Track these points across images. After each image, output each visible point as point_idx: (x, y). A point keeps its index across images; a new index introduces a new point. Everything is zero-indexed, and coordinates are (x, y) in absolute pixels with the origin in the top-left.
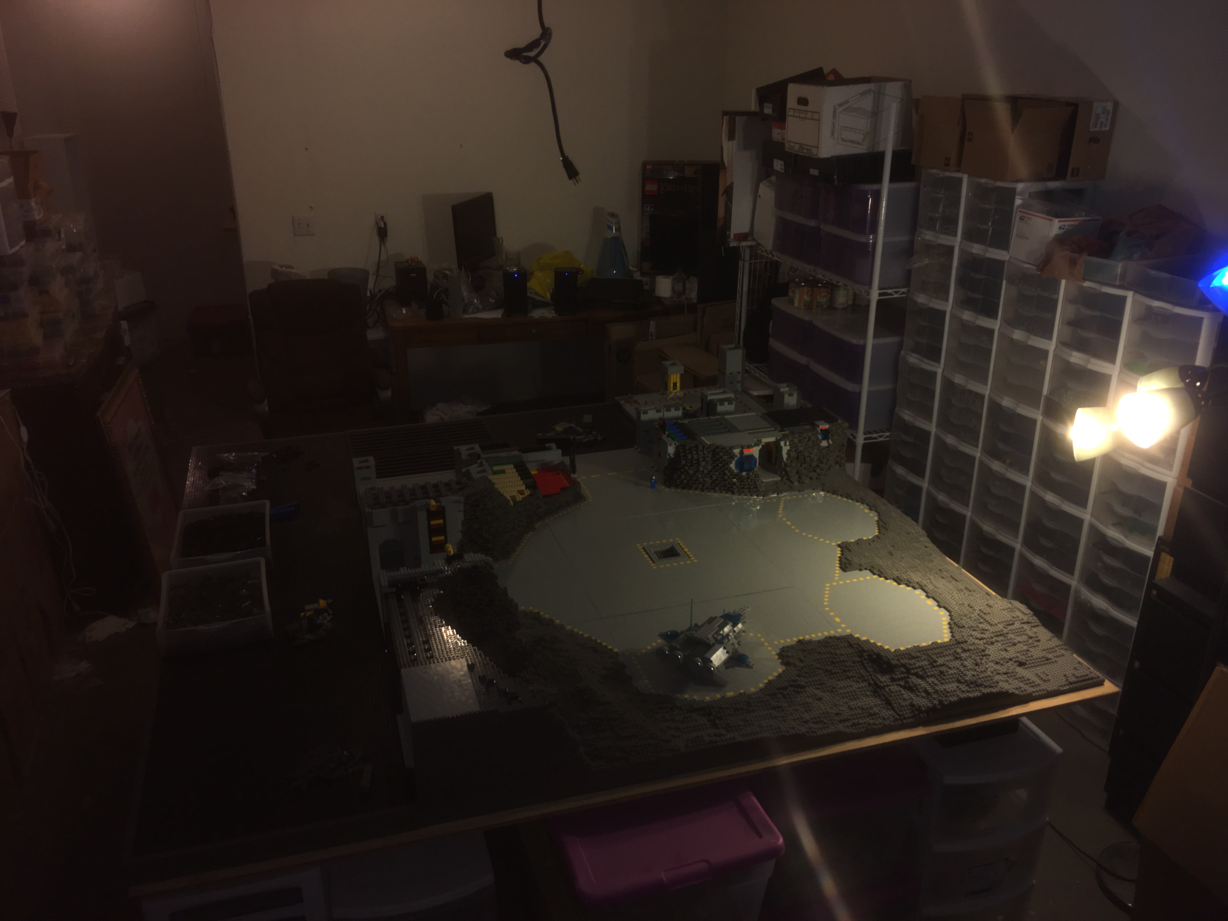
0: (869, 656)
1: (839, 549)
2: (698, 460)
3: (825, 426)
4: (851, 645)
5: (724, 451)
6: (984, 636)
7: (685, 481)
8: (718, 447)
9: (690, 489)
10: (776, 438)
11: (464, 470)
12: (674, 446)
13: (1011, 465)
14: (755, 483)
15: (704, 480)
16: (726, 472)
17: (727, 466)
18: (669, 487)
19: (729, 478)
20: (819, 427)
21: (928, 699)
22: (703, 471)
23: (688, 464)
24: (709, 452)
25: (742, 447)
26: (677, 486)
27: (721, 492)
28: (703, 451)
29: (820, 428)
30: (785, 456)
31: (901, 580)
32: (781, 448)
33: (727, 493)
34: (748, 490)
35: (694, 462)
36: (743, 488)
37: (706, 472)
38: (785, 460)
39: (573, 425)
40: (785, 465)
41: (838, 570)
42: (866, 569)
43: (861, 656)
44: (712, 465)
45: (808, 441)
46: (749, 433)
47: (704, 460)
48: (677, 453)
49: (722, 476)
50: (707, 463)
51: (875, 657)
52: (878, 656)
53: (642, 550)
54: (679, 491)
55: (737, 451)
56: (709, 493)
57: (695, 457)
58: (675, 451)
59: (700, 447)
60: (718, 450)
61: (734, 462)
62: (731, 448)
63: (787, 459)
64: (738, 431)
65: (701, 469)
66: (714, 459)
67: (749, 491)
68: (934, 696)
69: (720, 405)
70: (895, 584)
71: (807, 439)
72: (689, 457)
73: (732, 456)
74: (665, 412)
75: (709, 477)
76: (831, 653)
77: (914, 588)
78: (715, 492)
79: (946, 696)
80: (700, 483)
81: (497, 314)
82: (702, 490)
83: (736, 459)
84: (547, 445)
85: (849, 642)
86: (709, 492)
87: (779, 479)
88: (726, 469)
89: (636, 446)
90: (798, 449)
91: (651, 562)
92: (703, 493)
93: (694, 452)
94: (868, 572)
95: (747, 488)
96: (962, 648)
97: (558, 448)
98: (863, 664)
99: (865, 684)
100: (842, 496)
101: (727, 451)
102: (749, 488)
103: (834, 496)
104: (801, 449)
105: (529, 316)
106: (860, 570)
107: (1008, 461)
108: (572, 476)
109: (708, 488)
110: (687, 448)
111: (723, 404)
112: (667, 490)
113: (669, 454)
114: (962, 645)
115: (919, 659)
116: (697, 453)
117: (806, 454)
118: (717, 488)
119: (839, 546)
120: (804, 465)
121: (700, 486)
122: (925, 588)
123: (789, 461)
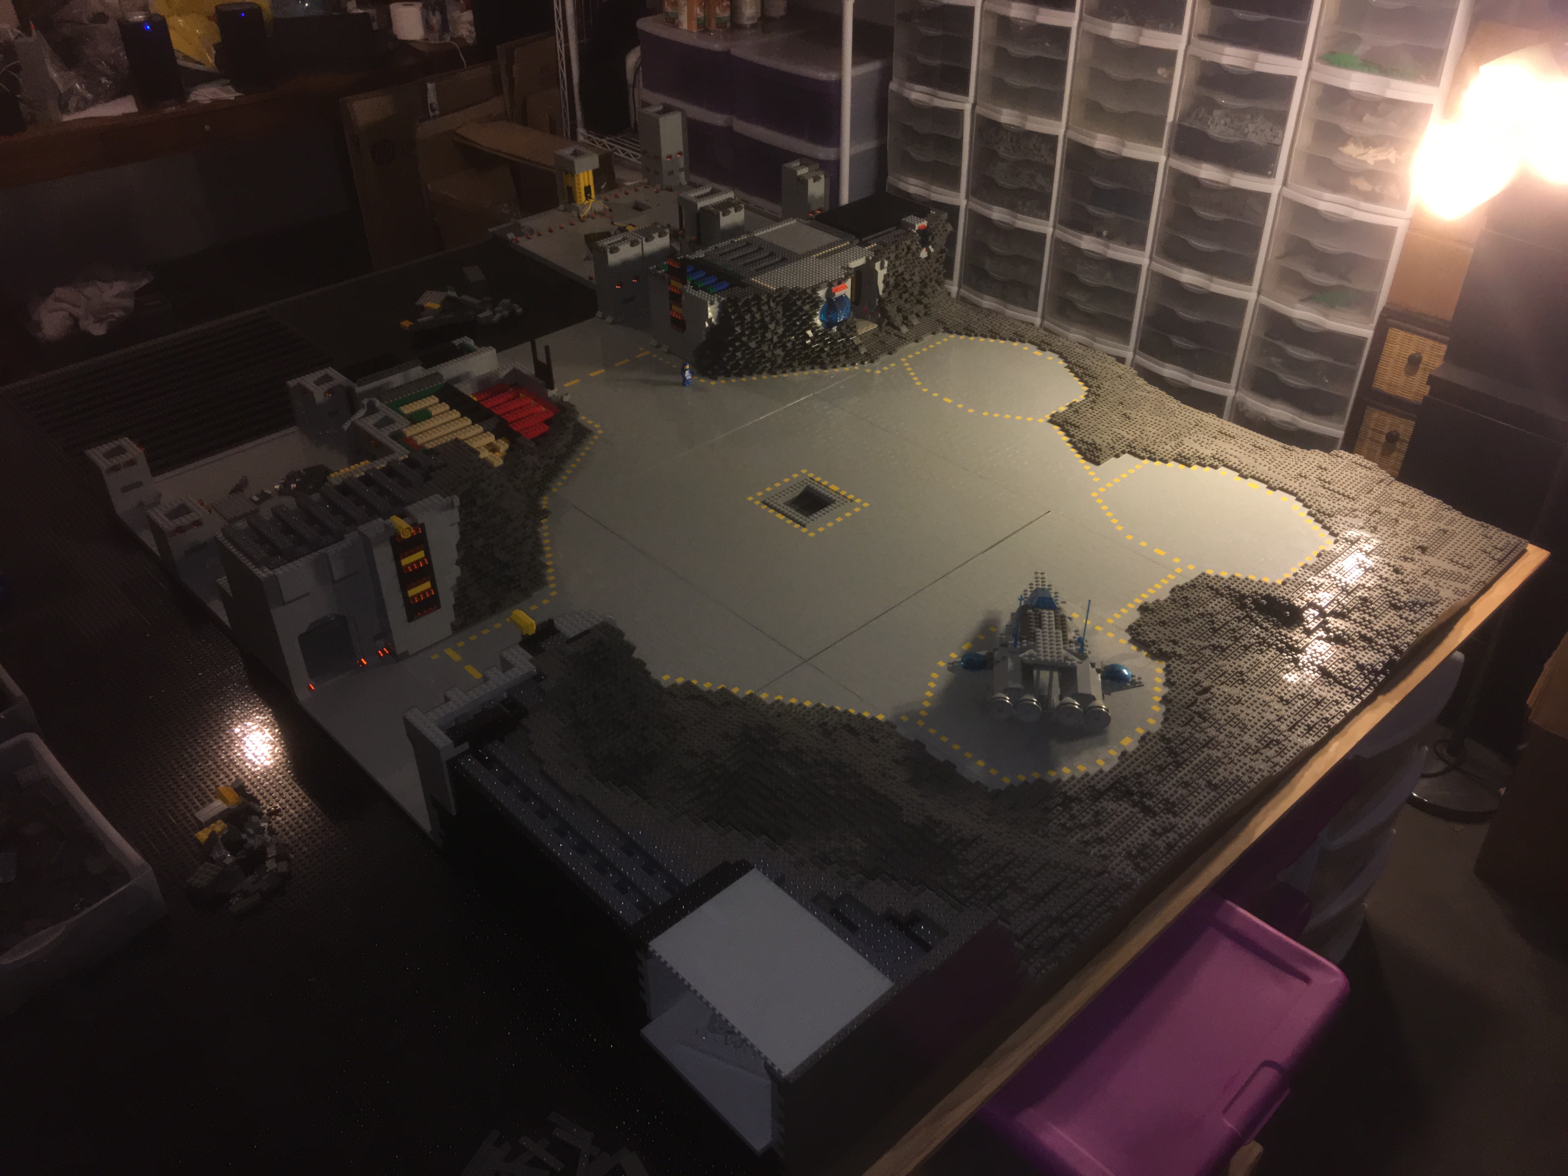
0: (1255, 602)
1: (1057, 428)
2: (762, 320)
3: (922, 223)
4: (1217, 593)
5: (802, 296)
7: (742, 363)
8: (793, 292)
9: (750, 374)
10: (867, 259)
11: (346, 426)
12: (716, 304)
13: (1110, 238)
14: (852, 342)
15: (773, 354)
16: (808, 332)
17: (808, 321)
18: (714, 377)
19: (813, 342)
20: (914, 227)
21: (1373, 649)
22: (771, 340)
23: (747, 333)
24: (777, 305)
25: (830, 285)
26: (727, 374)
27: (803, 370)
28: (768, 303)
29: (916, 227)
30: (881, 286)
31: (1189, 459)
32: (876, 272)
33: (813, 368)
34: (845, 356)
35: (756, 326)
36: (837, 354)
37: (775, 339)
38: (881, 293)
39: (454, 294)
40: (881, 300)
41: (1088, 466)
42: (1124, 452)
43: (1243, 607)
44: (784, 324)
45: (907, 254)
46: (819, 257)
47: (773, 319)
48: (723, 314)
49: (801, 341)
50: (777, 323)
51: (1265, 602)
52: (1268, 597)
53: (764, 507)
54: (733, 380)
56: (785, 375)
57: (758, 316)
58: (720, 313)
59: (763, 297)
60: (792, 297)
62: (816, 289)
63: (884, 291)
64: (798, 257)
65: (769, 335)
66: (788, 314)
67: (847, 358)
68: (1381, 641)
69: (724, 215)
70: (1182, 467)
71: (905, 250)
72: (748, 317)
73: (815, 303)
75: (779, 347)
76: (1202, 615)
77: (1216, 468)
78: (794, 371)
79: (1398, 637)
80: (767, 362)
81: (125, 106)
82: (771, 372)
83: (821, 307)
84: (457, 342)
85: (1212, 588)
86: (784, 372)
87: (876, 326)
88: (808, 328)
89: (599, 314)
90: (897, 271)
91: (797, 526)
92: (774, 376)
93: (754, 309)
94: (1127, 456)
95: (842, 354)
97: (480, 344)
98: (1251, 618)
99: (1272, 652)
101: (810, 297)
102: (847, 353)
103: (972, 338)
104: (900, 269)
105: (188, 101)
106: (1117, 456)
107: (1105, 233)
108: (551, 393)
109: (780, 367)
110: (738, 304)
111: (729, 212)
112: (713, 383)
113: (710, 320)
116: (759, 309)
117: (906, 276)
118: (795, 364)
119: (1053, 420)
120: (905, 296)
121: (768, 365)
123: (886, 294)
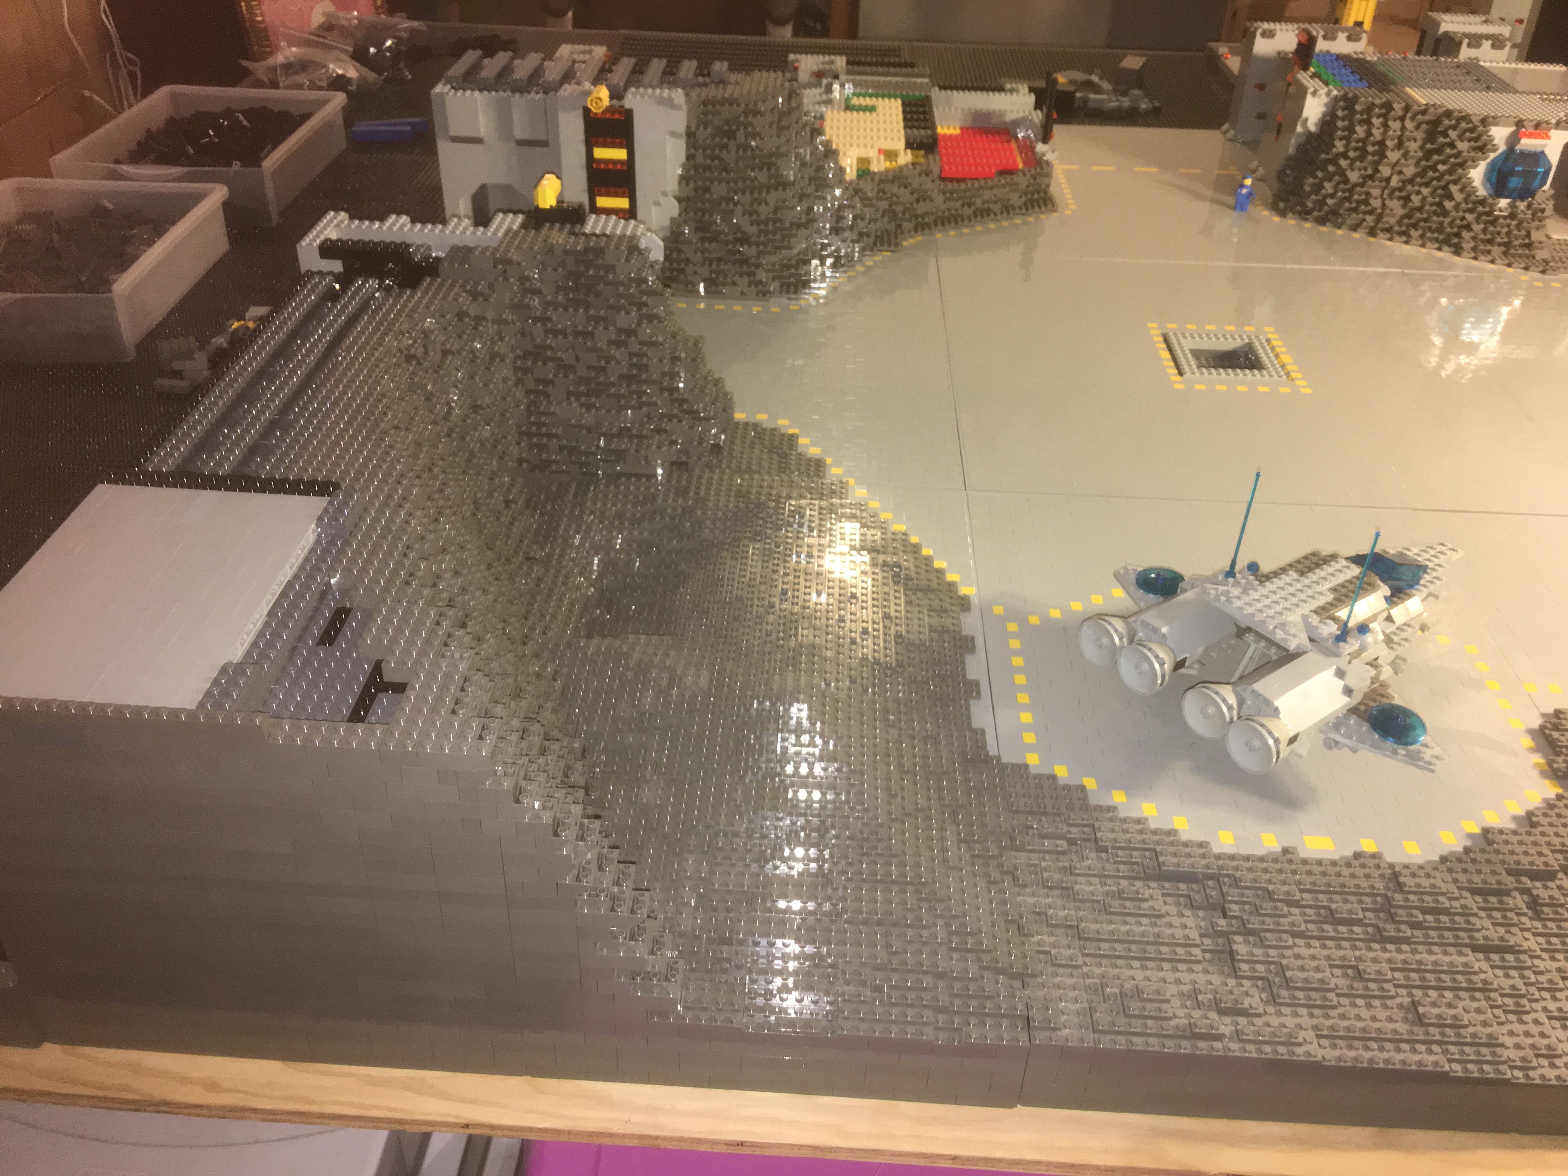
5: (1463, 125)
7: (1330, 201)
8: (1448, 114)
9: (1339, 226)
12: (1324, 99)
14: (1528, 235)
15: (1384, 205)
17: (1460, 171)
18: (1283, 214)
19: (1457, 207)
22: (1388, 180)
23: (1352, 154)
24: (1417, 127)
25: (1521, 125)
26: (1304, 214)
27: (1423, 246)
28: (1402, 119)
33: (1439, 249)
34: (1503, 249)
35: (1370, 149)
36: (1490, 242)
37: (1395, 182)
39: (1095, 78)
44: (1417, 163)
47: (1400, 145)
48: (1327, 117)
49: (1437, 199)
50: (1405, 155)
53: (1158, 338)
54: (1308, 225)
55: (1500, 134)
57: (1377, 134)
58: (1326, 112)
59: (1398, 107)
60: (1446, 122)
61: (1483, 166)
62: (1489, 121)
64: (1516, 92)
65: (1385, 171)
66: (1429, 146)
75: (1399, 198)
78: (1406, 242)
80: (1371, 213)
82: (1372, 233)
83: (1492, 156)
86: (1390, 239)
88: (1455, 182)
91: (1173, 372)
92: (1372, 239)
93: (1376, 121)
95: (1500, 245)
101: (1474, 129)
102: (1507, 245)
108: (1039, 148)
109: (1388, 230)
110: (1358, 108)
111: (1478, 44)
112: (1277, 219)
113: (1306, 120)
116: (1385, 126)
118: (1414, 233)
121: (1370, 219)
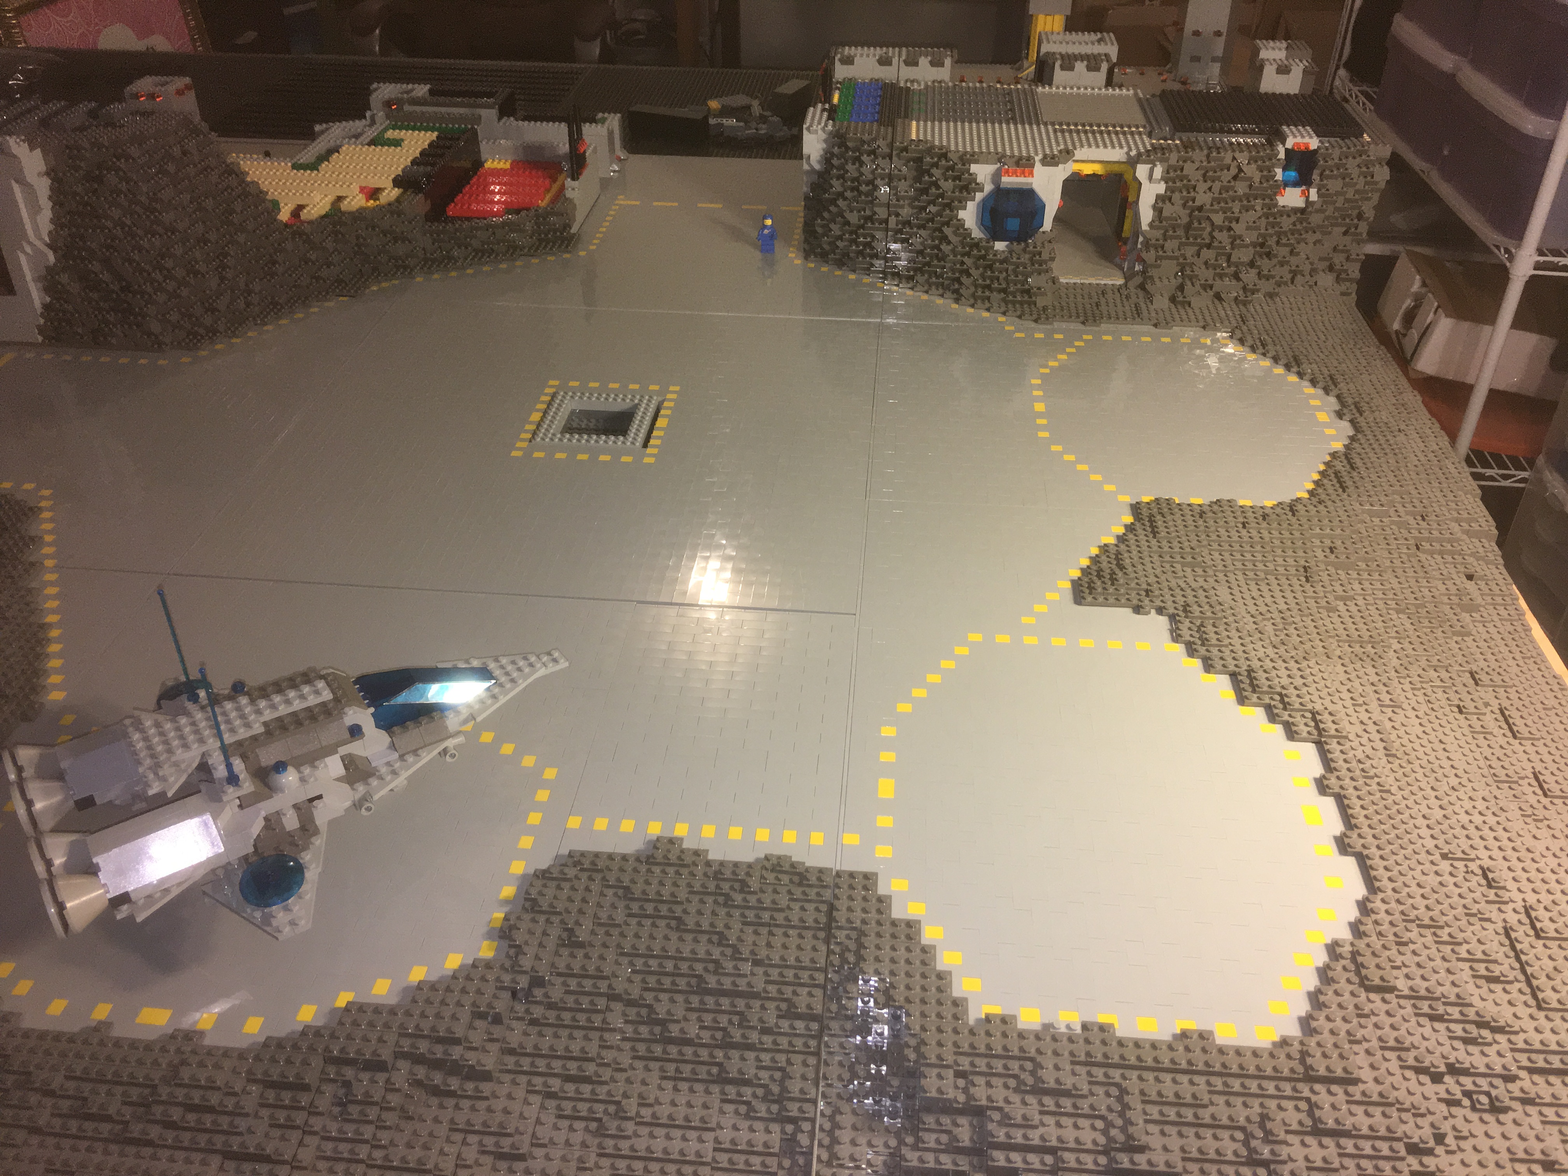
1: (1129, 519)
3: (1307, 140)
5: (946, 165)
6: (1474, 1058)
7: (839, 245)
8: (930, 150)
9: (851, 268)
10: (1130, 155)
12: (823, 136)
14: (1030, 281)
16: (947, 231)
17: (950, 212)
20: (1284, 143)
22: (886, 221)
23: (850, 195)
25: (1004, 162)
26: (822, 256)
27: (927, 291)
28: (890, 156)
29: (1290, 143)
30: (1146, 215)
31: (1254, 688)
32: (1137, 186)
34: (1004, 296)
35: (863, 188)
36: (989, 288)
37: (892, 223)
38: (1145, 227)
40: (1146, 242)
41: (1059, 592)
42: (1160, 611)
44: (910, 203)
47: (890, 186)
48: (827, 158)
50: (898, 195)
54: (825, 269)
55: (983, 172)
56: (896, 289)
57: (868, 173)
58: (825, 152)
59: (884, 145)
60: (929, 159)
61: (971, 206)
62: (968, 158)
63: (1151, 225)
65: (881, 212)
66: (916, 185)
67: (1006, 299)
70: (1226, 693)
71: (1234, 171)
72: (853, 170)
73: (968, 186)
74: (902, 64)
76: (724, 938)
77: (1291, 734)
78: (913, 288)
82: (883, 277)
83: (979, 196)
86: (898, 284)
87: (1120, 281)
88: (948, 224)
90: (1194, 200)
92: (880, 286)
93: (866, 160)
94: (1157, 620)
95: (1000, 291)
96: (1313, 1107)
100: (1276, 360)
101: (956, 169)
102: (1004, 292)
104: (1203, 198)
106: (1139, 609)
108: (567, 183)
110: (850, 144)
113: (809, 157)
114: (1321, 1092)
115: (1067, 1104)
116: (873, 162)
117: (1218, 219)
119: (1140, 506)
120: (1204, 253)
121: (878, 263)
122: (1333, 745)
123: (1159, 234)
